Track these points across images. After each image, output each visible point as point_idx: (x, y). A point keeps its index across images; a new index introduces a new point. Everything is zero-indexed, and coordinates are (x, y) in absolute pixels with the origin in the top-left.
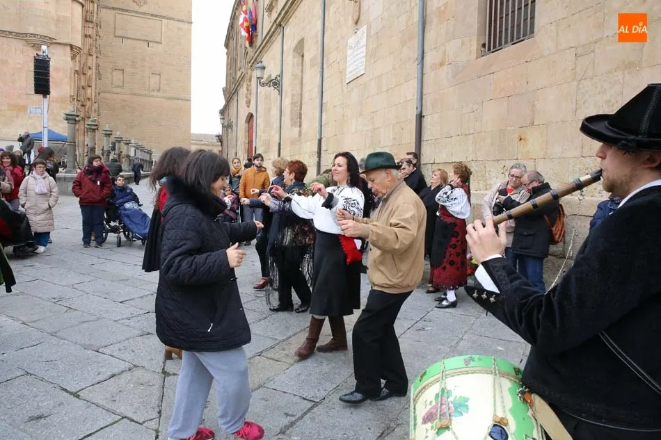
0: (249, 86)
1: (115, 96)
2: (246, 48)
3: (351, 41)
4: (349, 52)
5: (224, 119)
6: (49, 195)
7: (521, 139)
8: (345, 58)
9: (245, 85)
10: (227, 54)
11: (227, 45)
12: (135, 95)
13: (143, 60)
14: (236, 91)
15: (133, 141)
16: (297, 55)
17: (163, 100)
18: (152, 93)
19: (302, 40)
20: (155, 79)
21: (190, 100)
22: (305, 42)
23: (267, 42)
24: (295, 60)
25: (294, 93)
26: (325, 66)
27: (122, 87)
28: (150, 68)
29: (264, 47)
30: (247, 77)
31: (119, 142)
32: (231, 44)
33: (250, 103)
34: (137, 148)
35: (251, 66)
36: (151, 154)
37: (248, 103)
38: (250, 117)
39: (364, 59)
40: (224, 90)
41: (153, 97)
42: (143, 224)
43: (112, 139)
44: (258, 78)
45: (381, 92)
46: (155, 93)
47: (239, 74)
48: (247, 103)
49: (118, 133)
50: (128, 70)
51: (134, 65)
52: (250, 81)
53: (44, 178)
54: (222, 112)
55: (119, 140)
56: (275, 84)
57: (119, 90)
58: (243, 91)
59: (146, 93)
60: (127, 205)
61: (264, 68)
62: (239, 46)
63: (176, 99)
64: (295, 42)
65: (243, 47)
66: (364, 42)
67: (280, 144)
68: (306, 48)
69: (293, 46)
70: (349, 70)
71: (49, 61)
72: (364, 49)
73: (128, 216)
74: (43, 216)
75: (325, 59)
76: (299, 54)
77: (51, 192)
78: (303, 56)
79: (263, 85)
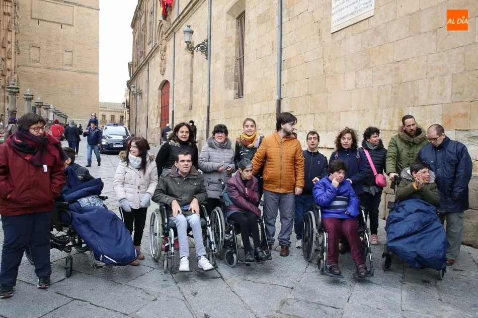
1: (32, 69)
2: (161, 21)
5: (134, 87)
10: (133, 33)
11: (133, 26)
12: (50, 68)
13: (58, 39)
14: (146, 64)
15: (52, 107)
17: (75, 73)
18: (65, 68)
20: (68, 56)
21: (97, 74)
25: (228, 55)
27: (38, 62)
28: (64, 46)
30: (161, 48)
31: (40, 106)
32: (138, 24)
33: (164, 71)
34: (56, 113)
35: (166, 37)
36: (66, 118)
37: (163, 72)
38: (165, 84)
41: (66, 70)
42: (114, 235)
43: (33, 104)
44: (187, 42)
46: (68, 68)
48: (161, 71)
49: (39, 98)
50: (44, 47)
51: (49, 43)
52: (165, 51)
54: (130, 82)
55: (40, 105)
56: (202, 49)
57: (36, 64)
58: (155, 62)
59: (61, 67)
60: (84, 202)
61: (192, 32)
63: (86, 73)
67: (209, 107)
73: (86, 222)
75: (284, 12)
78: (238, 18)
79: (191, 49)
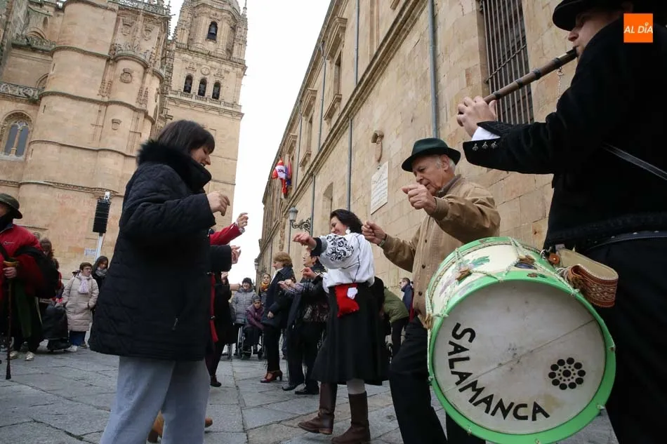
0: (283, 232)
2: (281, 199)
3: (375, 177)
4: (373, 186)
5: (258, 265)
6: (89, 295)
7: (535, 233)
8: (369, 193)
9: (279, 233)
11: (264, 202)
14: (271, 240)
16: (327, 199)
19: (332, 184)
22: (334, 185)
23: (300, 191)
24: (325, 203)
26: (351, 203)
29: (297, 196)
30: (282, 224)
32: (268, 201)
33: (283, 246)
35: (285, 214)
39: (386, 190)
40: (260, 242)
44: (291, 221)
45: (403, 215)
47: (274, 223)
48: (280, 247)
52: (284, 228)
53: (88, 280)
54: (257, 261)
56: (306, 226)
58: (277, 238)
61: (296, 212)
62: (275, 200)
64: (325, 187)
65: (279, 200)
66: (386, 175)
68: (335, 190)
69: (323, 191)
70: (372, 202)
71: (109, 205)
72: (387, 181)
74: (80, 316)
75: (351, 197)
76: (329, 198)
77: (92, 293)
78: (332, 200)
79: (295, 226)
